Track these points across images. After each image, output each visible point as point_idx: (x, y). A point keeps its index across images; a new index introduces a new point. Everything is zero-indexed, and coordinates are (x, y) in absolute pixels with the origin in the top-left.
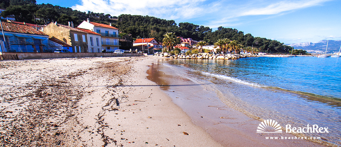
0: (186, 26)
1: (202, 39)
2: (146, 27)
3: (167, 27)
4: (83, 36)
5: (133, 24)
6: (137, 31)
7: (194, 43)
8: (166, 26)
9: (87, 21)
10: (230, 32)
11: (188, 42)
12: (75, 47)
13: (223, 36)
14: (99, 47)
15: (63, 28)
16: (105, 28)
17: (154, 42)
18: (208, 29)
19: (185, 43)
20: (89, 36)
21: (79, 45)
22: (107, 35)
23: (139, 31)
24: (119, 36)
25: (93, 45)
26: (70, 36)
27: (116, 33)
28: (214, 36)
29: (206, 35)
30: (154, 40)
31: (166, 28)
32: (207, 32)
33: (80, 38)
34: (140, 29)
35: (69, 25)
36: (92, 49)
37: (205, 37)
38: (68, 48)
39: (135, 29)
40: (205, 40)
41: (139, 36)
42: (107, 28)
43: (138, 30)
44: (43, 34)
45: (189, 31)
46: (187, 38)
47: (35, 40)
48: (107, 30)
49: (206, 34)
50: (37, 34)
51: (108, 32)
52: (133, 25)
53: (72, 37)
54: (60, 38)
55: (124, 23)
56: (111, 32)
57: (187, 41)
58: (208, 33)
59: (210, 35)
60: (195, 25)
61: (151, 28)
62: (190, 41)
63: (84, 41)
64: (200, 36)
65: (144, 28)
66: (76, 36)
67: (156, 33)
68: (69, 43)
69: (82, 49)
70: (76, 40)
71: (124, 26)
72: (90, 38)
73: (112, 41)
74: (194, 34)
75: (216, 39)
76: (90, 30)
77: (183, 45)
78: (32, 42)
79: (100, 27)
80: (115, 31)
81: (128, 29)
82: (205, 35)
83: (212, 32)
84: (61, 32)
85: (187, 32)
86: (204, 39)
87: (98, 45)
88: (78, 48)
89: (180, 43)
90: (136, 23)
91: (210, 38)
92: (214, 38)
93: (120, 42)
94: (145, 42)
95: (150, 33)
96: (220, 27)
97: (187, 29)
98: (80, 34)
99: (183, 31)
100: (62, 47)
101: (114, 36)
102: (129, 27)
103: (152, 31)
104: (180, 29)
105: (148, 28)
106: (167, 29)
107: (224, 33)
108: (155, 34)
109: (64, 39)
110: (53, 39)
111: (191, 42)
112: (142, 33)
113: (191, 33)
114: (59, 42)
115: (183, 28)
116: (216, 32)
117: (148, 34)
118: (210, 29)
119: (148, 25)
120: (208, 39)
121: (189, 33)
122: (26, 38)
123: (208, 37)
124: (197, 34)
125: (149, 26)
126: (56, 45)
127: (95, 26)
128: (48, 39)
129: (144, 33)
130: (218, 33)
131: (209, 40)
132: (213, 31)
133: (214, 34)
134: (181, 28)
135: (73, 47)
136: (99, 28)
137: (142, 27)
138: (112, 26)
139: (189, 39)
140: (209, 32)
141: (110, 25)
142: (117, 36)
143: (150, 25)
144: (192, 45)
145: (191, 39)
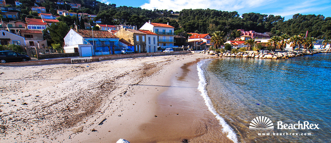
1: (269, 30)
2: (205, 21)
3: (228, 20)
4: (143, 37)
5: (193, 18)
6: (196, 26)
7: (257, 35)
8: (227, 18)
9: (148, 22)
10: (311, 20)
11: (250, 35)
12: (137, 46)
13: (299, 26)
14: (155, 45)
15: (129, 31)
16: (163, 27)
17: (208, 37)
18: (279, 18)
19: (245, 37)
20: (147, 36)
21: (140, 44)
22: (164, 34)
23: (198, 25)
24: (174, 34)
25: (150, 43)
26: (133, 38)
27: (172, 31)
28: (285, 26)
29: (275, 26)
30: (208, 36)
31: (226, 20)
32: (277, 21)
33: (140, 39)
34: (199, 23)
35: (134, 28)
36: (150, 47)
37: (273, 28)
38: (131, 47)
39: (194, 24)
41: (197, 30)
42: (164, 27)
43: (196, 24)
44: (116, 38)
45: (253, 22)
46: (248, 31)
47: (110, 42)
48: (164, 29)
49: (276, 24)
50: (112, 38)
51: (165, 30)
52: (192, 20)
53: (134, 38)
54: (126, 39)
55: (184, 18)
56: (168, 31)
57: (248, 34)
58: (277, 23)
59: (280, 25)
60: (262, 15)
61: (210, 22)
62: (252, 34)
63: (143, 40)
64: (267, 27)
65: (203, 21)
66: (137, 37)
67: (215, 26)
68: (132, 43)
69: (141, 47)
70: (138, 40)
71: (184, 20)
72: (148, 38)
73: (168, 38)
74: (259, 25)
75: (287, 29)
76: (150, 30)
77: (243, 38)
78: (108, 44)
79: (159, 26)
80: (171, 29)
81: (188, 24)
82: (274, 25)
83: (284, 21)
84: (128, 34)
85: (251, 24)
86: (272, 31)
87: (154, 43)
88: (138, 46)
89: (239, 37)
90: (196, 18)
91: (280, 28)
92: (285, 29)
93: (175, 38)
94: (199, 37)
95: (209, 26)
97: (251, 20)
98: (141, 35)
99: (245, 23)
100: (127, 47)
101: (170, 34)
102: (189, 21)
103: (211, 25)
104: (243, 21)
105: (207, 22)
106: (227, 22)
107: (301, 22)
108: (214, 28)
109: (129, 40)
110: (122, 40)
111: (254, 35)
112: (201, 26)
113: (256, 24)
114: (126, 43)
115: (246, 20)
116: (290, 21)
117: (206, 27)
118: (281, 18)
119: (208, 18)
120: (277, 30)
121: (253, 24)
122: (106, 41)
123: (278, 27)
125: (208, 20)
126: (123, 45)
127: (154, 26)
128: (119, 40)
129: (202, 27)
130: (292, 22)
132: (286, 20)
133: (286, 24)
134: (245, 19)
135: (135, 46)
136: (157, 28)
137: (201, 21)
138: (169, 25)
139: (251, 32)
140: (280, 21)
141: (168, 24)
142: (173, 34)
143: (210, 19)
144: (255, 38)
145: (254, 31)
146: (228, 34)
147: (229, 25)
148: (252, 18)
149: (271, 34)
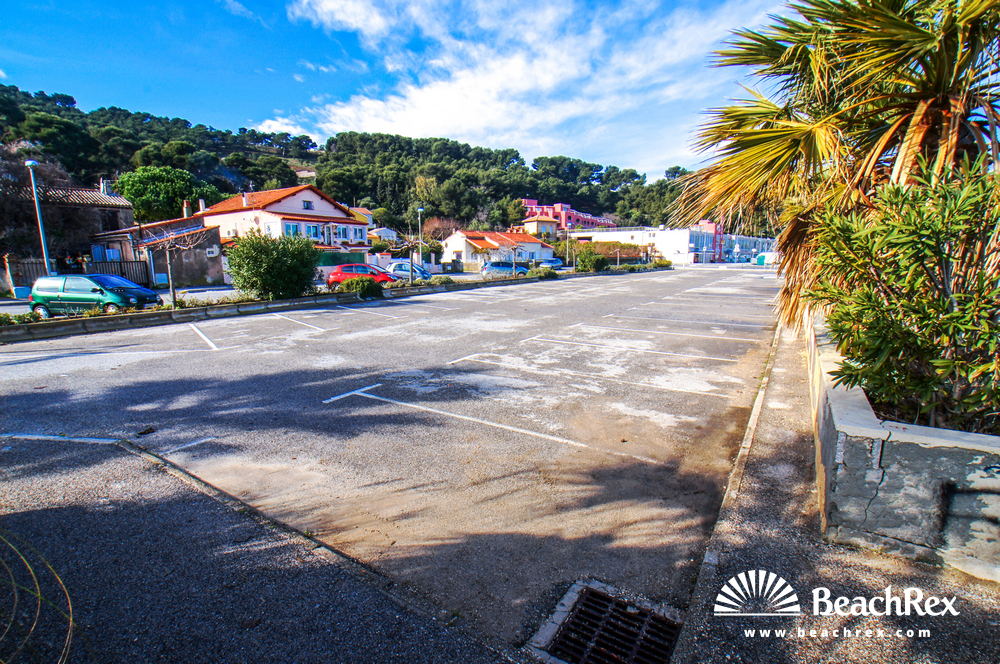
0: (557, 169)
1: (612, 209)
2: (407, 170)
7: (578, 220)
11: (556, 216)
18: (633, 175)
19: (538, 221)
23: (374, 180)
28: (652, 198)
29: (626, 196)
32: (629, 184)
37: (620, 203)
39: (361, 176)
40: (621, 212)
46: (551, 203)
49: (626, 191)
52: (365, 164)
55: (337, 159)
57: (550, 212)
58: (631, 190)
59: (637, 196)
60: (587, 165)
62: (563, 214)
64: (606, 200)
67: (435, 184)
74: (582, 193)
75: (659, 207)
77: (531, 228)
82: (621, 195)
83: (646, 184)
85: (558, 187)
86: (618, 210)
89: (519, 222)
90: (378, 158)
91: (638, 206)
92: (653, 205)
95: (415, 186)
96: (674, 169)
97: (560, 177)
99: (541, 184)
103: (420, 180)
104: (535, 176)
105: (412, 172)
108: (432, 191)
111: (569, 218)
112: (385, 187)
113: (574, 188)
115: (544, 174)
116: (661, 186)
117: (404, 190)
118: (638, 177)
120: (631, 207)
121: (566, 188)
123: (633, 201)
124: (594, 193)
129: (390, 189)
130: (666, 186)
131: (636, 213)
132: (650, 181)
133: (653, 191)
139: (558, 207)
140: (637, 184)
144: (573, 227)
145: (568, 206)
146: (480, 214)
147: (486, 185)
148: (560, 172)
149: (618, 218)
